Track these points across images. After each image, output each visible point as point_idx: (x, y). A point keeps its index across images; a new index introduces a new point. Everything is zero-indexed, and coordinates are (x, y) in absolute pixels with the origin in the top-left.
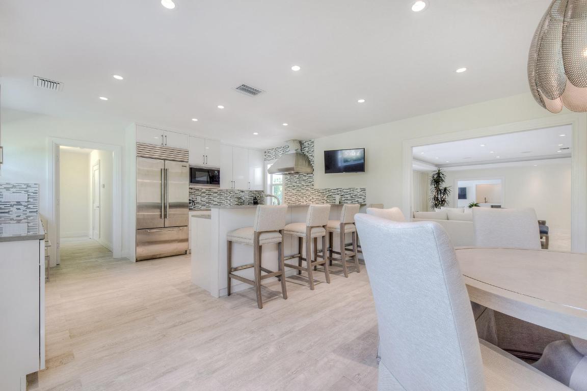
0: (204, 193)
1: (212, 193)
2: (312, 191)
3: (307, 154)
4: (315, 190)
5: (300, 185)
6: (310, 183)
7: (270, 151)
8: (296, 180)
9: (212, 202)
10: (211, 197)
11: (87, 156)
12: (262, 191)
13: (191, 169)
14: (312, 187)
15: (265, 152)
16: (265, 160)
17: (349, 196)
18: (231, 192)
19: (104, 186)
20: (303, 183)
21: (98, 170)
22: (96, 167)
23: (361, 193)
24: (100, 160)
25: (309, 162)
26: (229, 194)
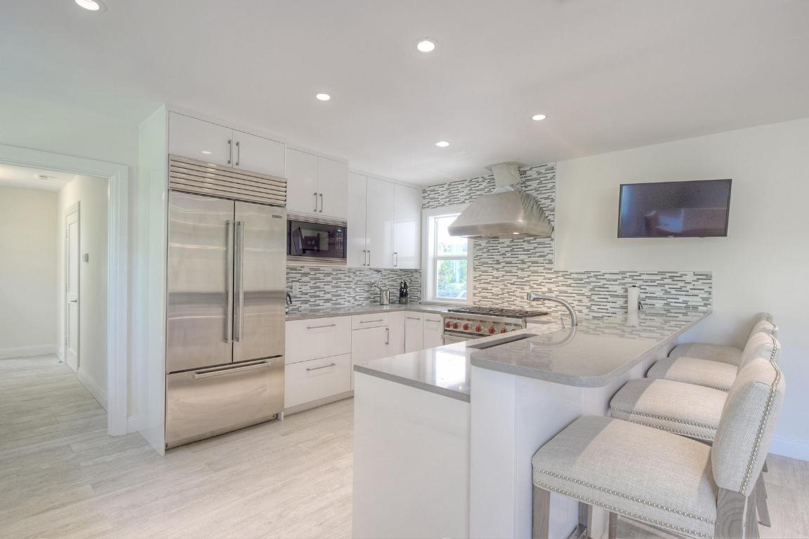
0: (306, 274)
1: (321, 276)
2: (547, 276)
3: (534, 194)
4: (556, 272)
5: (514, 260)
6: (544, 256)
7: (437, 188)
8: (503, 250)
9: (321, 294)
10: (318, 284)
11: (54, 196)
12: (416, 271)
13: (290, 223)
14: (547, 266)
15: (424, 191)
16: (423, 207)
17: (659, 289)
18: (358, 273)
19: (87, 258)
20: (521, 257)
21: (76, 224)
22: (74, 217)
23: (699, 284)
24: (79, 203)
25: (541, 211)
26: (352, 276)
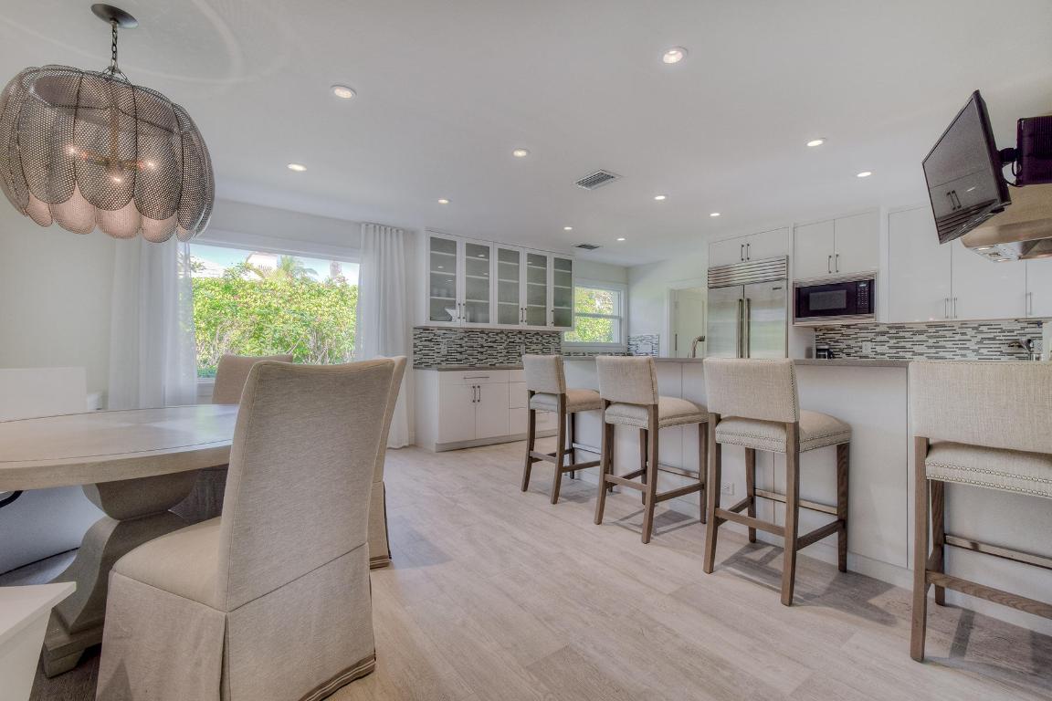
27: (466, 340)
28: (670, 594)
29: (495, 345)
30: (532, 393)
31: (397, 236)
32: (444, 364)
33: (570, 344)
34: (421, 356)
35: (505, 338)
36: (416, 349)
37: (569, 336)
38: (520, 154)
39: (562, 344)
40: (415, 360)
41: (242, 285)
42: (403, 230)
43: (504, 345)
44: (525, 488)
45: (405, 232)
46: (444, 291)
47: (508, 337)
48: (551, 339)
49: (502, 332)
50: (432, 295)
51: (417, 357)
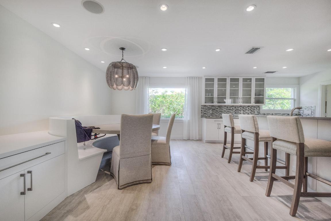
27: (219, 109)
28: (243, 196)
29: (230, 111)
30: (225, 126)
31: (196, 79)
32: (211, 116)
33: (265, 110)
34: (203, 114)
35: (234, 108)
36: (202, 112)
37: (264, 107)
38: (218, 50)
39: (261, 110)
40: (202, 115)
41: (166, 96)
42: (198, 77)
43: (234, 111)
44: (223, 157)
45: (198, 78)
46: (210, 94)
47: (236, 108)
48: (255, 108)
49: (233, 106)
50: (206, 95)
51: (202, 114)
